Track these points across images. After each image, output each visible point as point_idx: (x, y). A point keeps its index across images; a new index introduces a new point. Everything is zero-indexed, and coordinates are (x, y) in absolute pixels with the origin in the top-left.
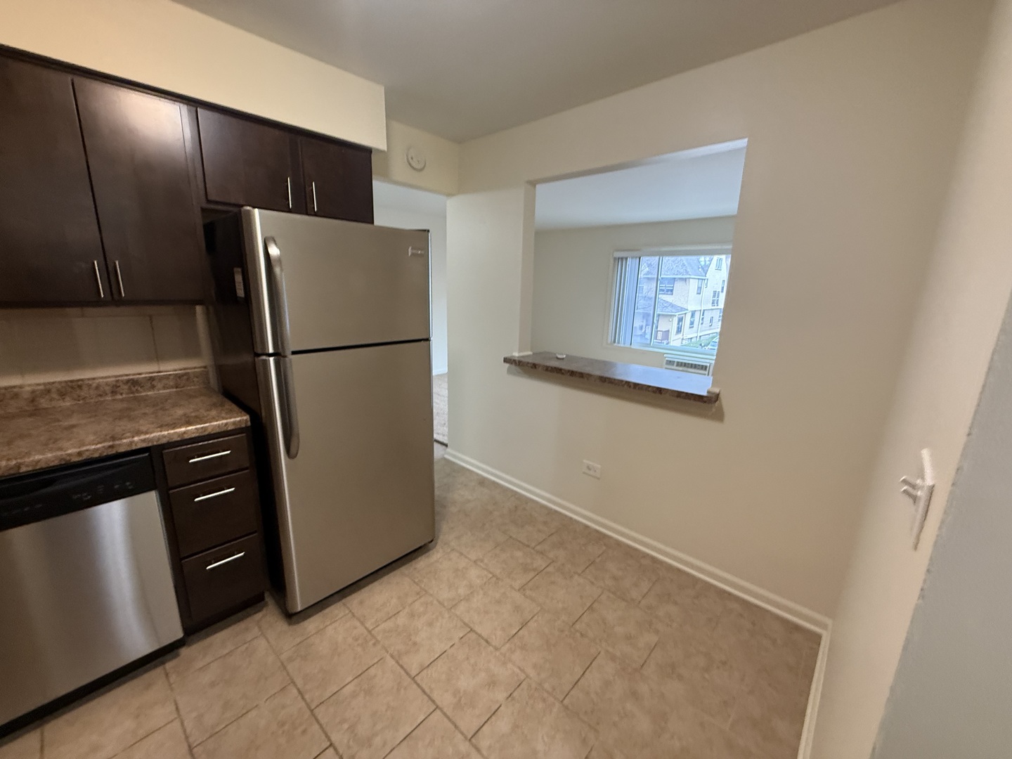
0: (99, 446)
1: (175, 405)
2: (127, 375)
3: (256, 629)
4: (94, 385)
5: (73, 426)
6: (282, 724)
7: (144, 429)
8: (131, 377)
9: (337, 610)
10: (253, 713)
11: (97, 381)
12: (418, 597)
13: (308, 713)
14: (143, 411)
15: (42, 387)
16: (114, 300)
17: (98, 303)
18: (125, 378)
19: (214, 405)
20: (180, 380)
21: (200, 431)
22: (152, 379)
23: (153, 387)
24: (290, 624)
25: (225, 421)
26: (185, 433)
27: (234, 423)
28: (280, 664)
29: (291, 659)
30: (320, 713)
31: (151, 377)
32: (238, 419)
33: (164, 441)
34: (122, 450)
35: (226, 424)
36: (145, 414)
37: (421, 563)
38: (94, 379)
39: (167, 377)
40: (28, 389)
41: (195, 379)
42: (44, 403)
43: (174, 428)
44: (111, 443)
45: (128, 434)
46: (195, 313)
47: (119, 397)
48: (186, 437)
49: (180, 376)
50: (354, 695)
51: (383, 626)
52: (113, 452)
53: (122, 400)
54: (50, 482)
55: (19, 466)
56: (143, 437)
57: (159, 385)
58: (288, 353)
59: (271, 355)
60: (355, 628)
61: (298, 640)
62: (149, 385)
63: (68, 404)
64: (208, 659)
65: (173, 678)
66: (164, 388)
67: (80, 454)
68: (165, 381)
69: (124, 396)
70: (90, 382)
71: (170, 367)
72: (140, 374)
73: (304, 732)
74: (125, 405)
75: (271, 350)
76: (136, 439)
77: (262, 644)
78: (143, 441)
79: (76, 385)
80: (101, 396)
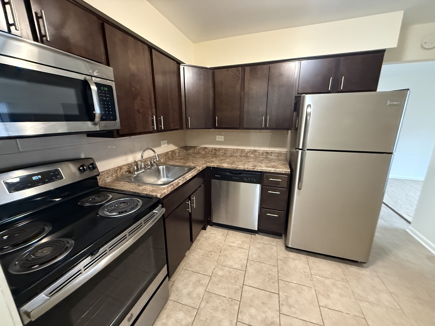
0: (251, 167)
1: (274, 162)
2: (266, 150)
3: (276, 244)
4: (259, 152)
5: (250, 161)
6: (269, 275)
7: (262, 166)
8: (267, 151)
9: (303, 257)
10: (263, 264)
11: (259, 151)
12: (342, 280)
13: (277, 279)
14: (265, 161)
15: (249, 150)
16: (266, 128)
17: (262, 129)
18: (266, 151)
19: (283, 164)
20: (280, 154)
21: (275, 171)
22: (272, 153)
23: (271, 155)
24: (286, 249)
25: (282, 170)
26: (270, 170)
27: (285, 171)
28: (277, 258)
29: (280, 260)
30: (281, 282)
31: (272, 152)
32: (287, 170)
33: (265, 171)
34: (255, 170)
35: (282, 171)
36: (265, 162)
37: (353, 269)
38: (259, 150)
39: (276, 153)
40: (247, 150)
41: (283, 155)
42: (248, 155)
43: (268, 168)
44: (253, 168)
45: (258, 167)
46: (288, 133)
47: (263, 156)
48: (271, 171)
49: (279, 153)
50: (293, 288)
51: (317, 277)
52: (253, 170)
53: (263, 157)
54: (240, 174)
55: (237, 167)
56: (261, 168)
57: (273, 155)
58: (306, 149)
59: (300, 149)
60: (307, 269)
61: (286, 256)
62: (270, 155)
63: (253, 156)
64: (261, 242)
65: (252, 240)
66: (274, 156)
67: (247, 168)
68: (275, 154)
69: (264, 156)
70: (258, 151)
71: (277, 150)
72: (269, 151)
73: (273, 282)
74: (263, 159)
75: (301, 147)
76: (259, 168)
77: (275, 248)
78: (260, 169)
79: (255, 151)
80: (259, 155)
